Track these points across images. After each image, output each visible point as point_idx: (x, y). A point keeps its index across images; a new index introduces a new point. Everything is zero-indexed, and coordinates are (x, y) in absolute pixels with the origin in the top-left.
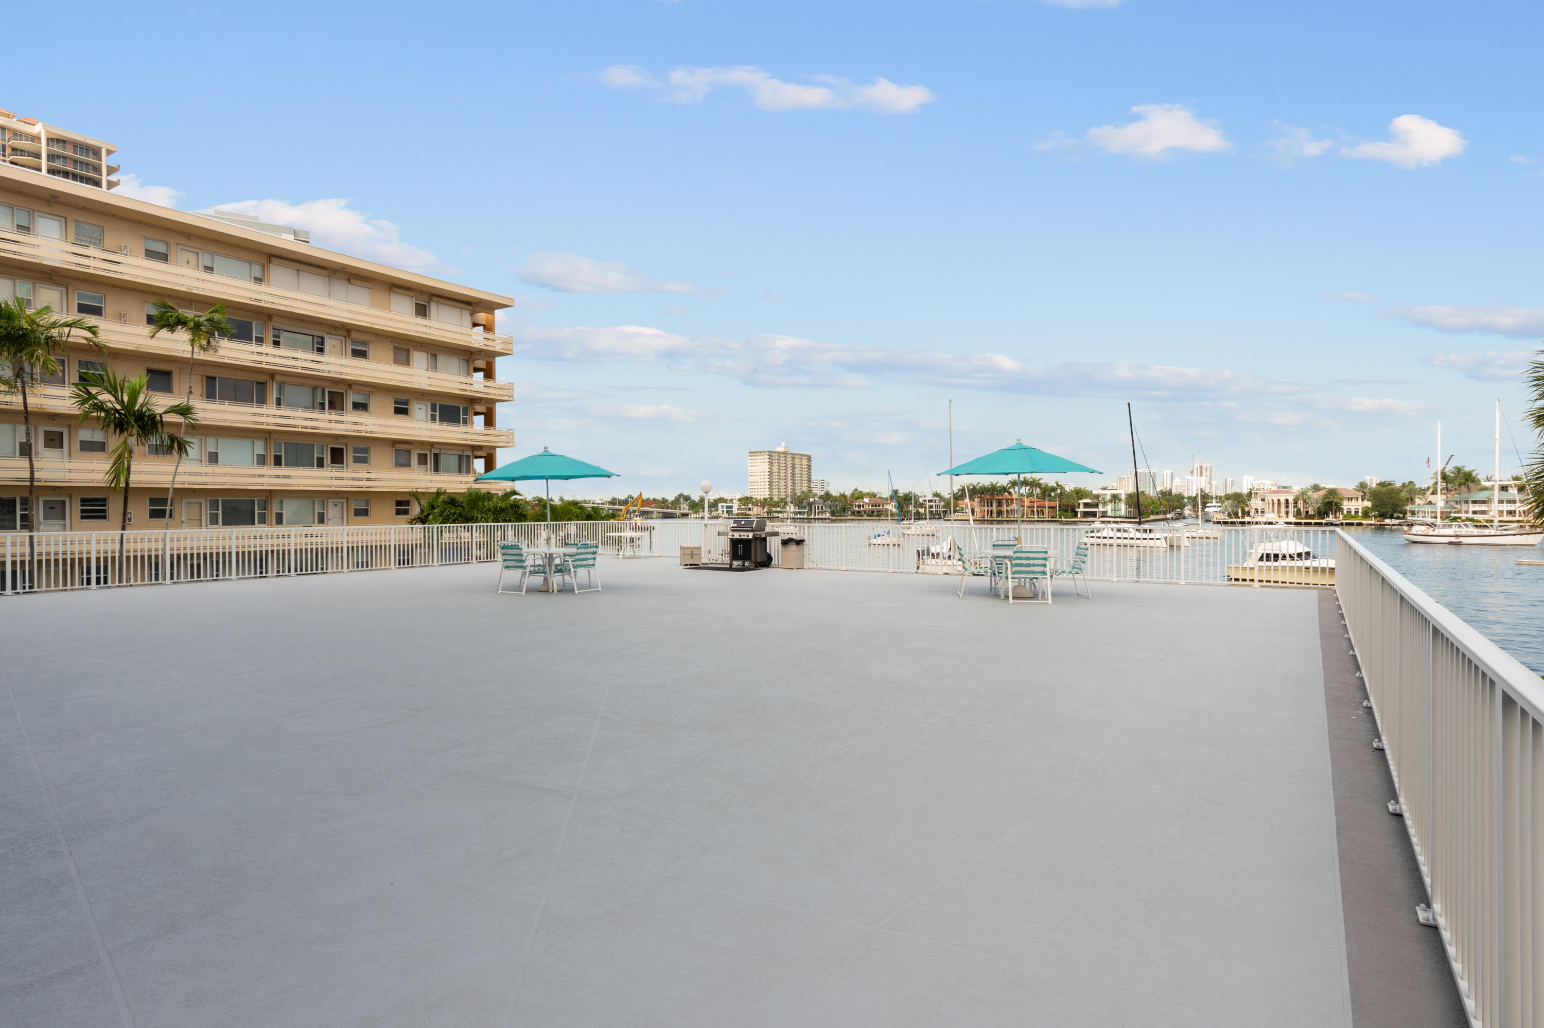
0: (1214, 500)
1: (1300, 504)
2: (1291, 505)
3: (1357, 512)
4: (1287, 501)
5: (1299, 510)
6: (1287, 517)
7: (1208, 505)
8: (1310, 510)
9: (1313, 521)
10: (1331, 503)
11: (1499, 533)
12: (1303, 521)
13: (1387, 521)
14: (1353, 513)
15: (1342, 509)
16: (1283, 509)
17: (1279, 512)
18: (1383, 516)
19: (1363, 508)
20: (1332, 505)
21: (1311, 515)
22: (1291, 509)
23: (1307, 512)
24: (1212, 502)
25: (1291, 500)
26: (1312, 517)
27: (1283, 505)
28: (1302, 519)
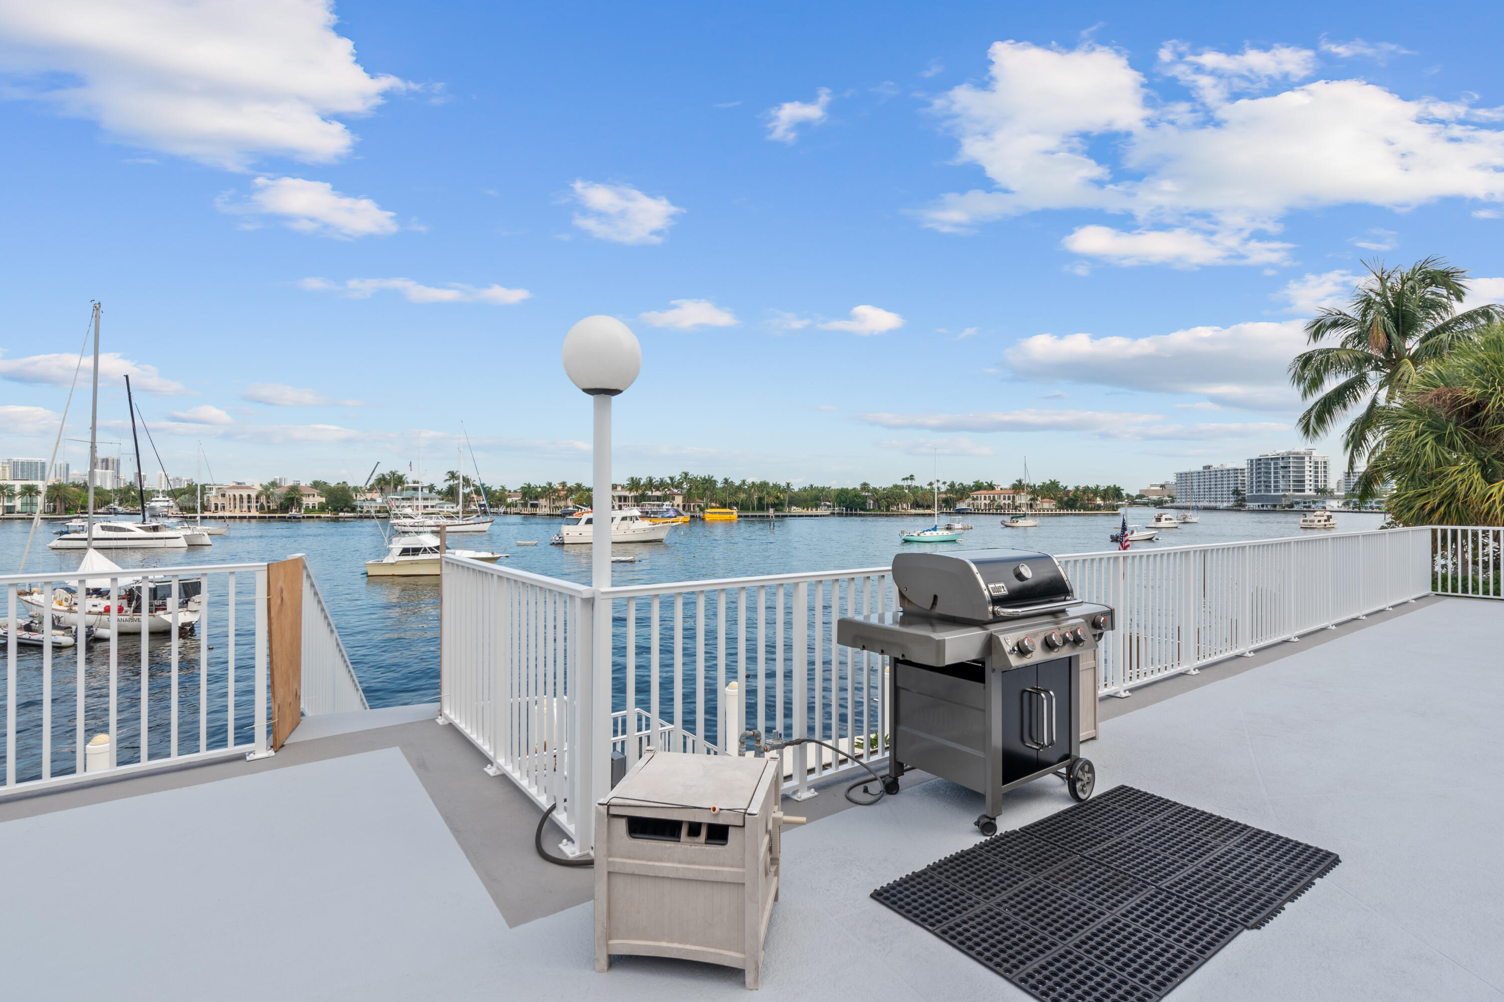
0: (161, 495)
1: (263, 499)
2: (254, 500)
3: (314, 507)
4: (249, 496)
5: (262, 505)
6: (250, 511)
7: (153, 499)
8: (271, 504)
9: (277, 515)
10: (292, 499)
11: (464, 523)
12: (267, 515)
13: (341, 514)
14: (311, 507)
15: (302, 504)
16: (245, 504)
17: (241, 507)
18: (336, 510)
19: (319, 503)
20: (293, 500)
21: (273, 510)
22: (254, 504)
23: (269, 507)
24: (158, 497)
25: (253, 495)
26: (274, 511)
27: (245, 501)
28: (265, 513)
